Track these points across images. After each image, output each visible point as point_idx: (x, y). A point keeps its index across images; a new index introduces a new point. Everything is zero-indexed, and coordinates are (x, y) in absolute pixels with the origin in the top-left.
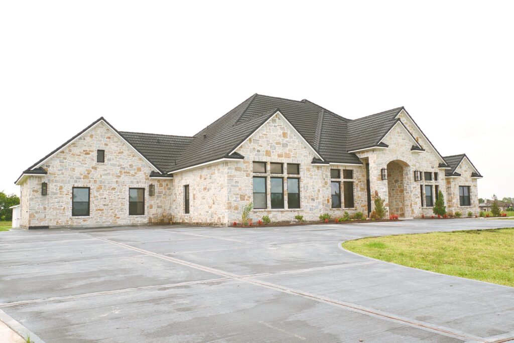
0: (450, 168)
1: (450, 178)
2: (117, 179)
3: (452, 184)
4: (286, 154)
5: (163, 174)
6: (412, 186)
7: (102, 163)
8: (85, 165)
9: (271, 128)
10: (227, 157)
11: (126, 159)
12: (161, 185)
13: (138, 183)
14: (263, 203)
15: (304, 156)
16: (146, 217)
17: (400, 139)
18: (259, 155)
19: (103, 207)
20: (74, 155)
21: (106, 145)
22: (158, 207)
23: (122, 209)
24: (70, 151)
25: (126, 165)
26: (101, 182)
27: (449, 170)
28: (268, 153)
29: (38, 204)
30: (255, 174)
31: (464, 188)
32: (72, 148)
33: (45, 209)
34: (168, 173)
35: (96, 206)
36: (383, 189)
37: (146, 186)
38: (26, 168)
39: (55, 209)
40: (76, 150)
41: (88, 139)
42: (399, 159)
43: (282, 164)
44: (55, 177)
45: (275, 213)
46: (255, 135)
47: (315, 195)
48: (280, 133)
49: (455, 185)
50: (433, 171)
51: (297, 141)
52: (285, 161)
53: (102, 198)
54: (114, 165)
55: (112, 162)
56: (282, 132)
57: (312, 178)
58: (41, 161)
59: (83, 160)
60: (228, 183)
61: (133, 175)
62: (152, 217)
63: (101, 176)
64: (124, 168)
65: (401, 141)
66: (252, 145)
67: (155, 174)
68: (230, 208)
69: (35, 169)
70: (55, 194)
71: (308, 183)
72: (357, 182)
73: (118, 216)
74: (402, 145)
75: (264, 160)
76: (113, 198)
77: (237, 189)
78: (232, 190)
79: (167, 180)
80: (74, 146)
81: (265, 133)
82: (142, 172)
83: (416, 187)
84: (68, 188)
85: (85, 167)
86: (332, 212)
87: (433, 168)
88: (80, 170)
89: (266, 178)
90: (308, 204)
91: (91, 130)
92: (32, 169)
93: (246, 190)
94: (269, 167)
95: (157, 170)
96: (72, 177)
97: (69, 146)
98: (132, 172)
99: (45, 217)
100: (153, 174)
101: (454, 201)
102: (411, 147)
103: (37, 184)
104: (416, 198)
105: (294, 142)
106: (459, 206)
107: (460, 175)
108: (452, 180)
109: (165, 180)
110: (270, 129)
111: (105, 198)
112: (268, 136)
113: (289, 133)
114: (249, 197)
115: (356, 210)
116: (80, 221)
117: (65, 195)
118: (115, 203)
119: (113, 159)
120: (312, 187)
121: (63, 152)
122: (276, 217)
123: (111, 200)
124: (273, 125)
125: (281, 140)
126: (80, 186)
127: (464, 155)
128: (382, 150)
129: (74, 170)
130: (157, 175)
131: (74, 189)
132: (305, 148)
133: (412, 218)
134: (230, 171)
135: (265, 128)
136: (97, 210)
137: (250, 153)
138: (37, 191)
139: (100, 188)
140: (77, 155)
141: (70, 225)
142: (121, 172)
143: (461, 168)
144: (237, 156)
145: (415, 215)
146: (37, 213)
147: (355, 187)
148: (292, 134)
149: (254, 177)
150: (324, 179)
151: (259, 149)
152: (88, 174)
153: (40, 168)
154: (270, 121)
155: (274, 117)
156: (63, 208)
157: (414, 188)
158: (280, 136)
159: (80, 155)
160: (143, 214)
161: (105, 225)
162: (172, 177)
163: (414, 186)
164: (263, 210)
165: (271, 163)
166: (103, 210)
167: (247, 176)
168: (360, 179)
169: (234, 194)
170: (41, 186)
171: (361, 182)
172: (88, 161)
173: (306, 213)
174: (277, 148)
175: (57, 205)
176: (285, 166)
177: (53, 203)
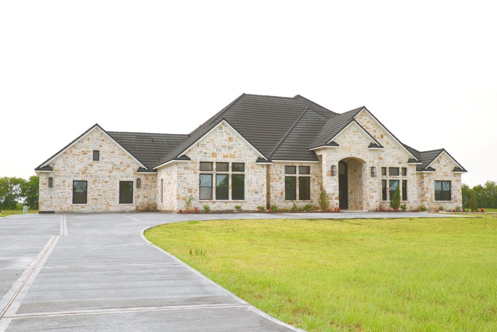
0: (421, 163)
1: (422, 174)
2: (109, 174)
3: (426, 179)
4: (231, 155)
5: (149, 169)
6: (368, 181)
7: (97, 161)
8: (83, 163)
9: (218, 134)
10: (176, 158)
11: (117, 157)
12: (147, 179)
13: (127, 177)
14: (209, 195)
15: (249, 156)
16: (133, 205)
17: (356, 137)
18: (206, 157)
19: (98, 197)
20: (74, 155)
21: (101, 146)
22: (144, 197)
23: (113, 198)
24: (71, 152)
25: (117, 161)
26: (96, 176)
27: (420, 165)
28: (214, 155)
29: (46, 194)
30: (201, 172)
31: (443, 182)
32: (73, 150)
33: (51, 198)
34: (154, 169)
35: (92, 196)
36: (333, 184)
37: (134, 180)
38: (37, 166)
39: (59, 198)
40: (76, 151)
41: (86, 142)
42: (353, 156)
43: (228, 163)
44: (59, 173)
45: (219, 203)
46: (203, 140)
47: (258, 189)
48: (226, 137)
49: (430, 180)
50: (400, 166)
51: (242, 144)
52: (231, 161)
53: (97, 190)
54: (107, 163)
55: (106, 160)
56: (228, 137)
57: (256, 175)
58: (48, 160)
59: (81, 159)
60: (178, 179)
61: (123, 171)
62: (139, 205)
63: (96, 172)
64: (115, 165)
65: (356, 139)
66: (199, 149)
67: (141, 170)
68: (178, 198)
69: (44, 167)
70: (60, 186)
71: (252, 179)
72: (314, 177)
73: (110, 204)
74: (357, 143)
75: (210, 161)
76: (106, 189)
77: (185, 184)
78: (181, 184)
79: (152, 174)
80: (75, 148)
81: (212, 138)
82: (131, 168)
83: (372, 182)
84: (70, 182)
85: (84, 165)
86: (286, 203)
87: (400, 163)
88: (79, 167)
89: (212, 175)
90: (251, 197)
91: (88, 135)
92: (41, 167)
93: (193, 185)
94: (214, 166)
95: (144, 167)
96: (72, 173)
97: (70, 148)
98: (122, 168)
99: (51, 204)
100: (140, 170)
101: (426, 195)
102: (369, 144)
103: (46, 179)
104: (373, 192)
105: (239, 145)
106: (434, 200)
107: (434, 170)
108: (424, 175)
109: (151, 175)
110: (216, 135)
111: (99, 190)
112: (215, 141)
113: (234, 137)
114: (196, 190)
115: (311, 202)
116: (79, 207)
117: (67, 187)
118: (108, 194)
119: (106, 158)
120: (256, 182)
121: (65, 153)
122: (220, 207)
123: (105, 192)
124: (220, 131)
125: (227, 143)
126: (79, 180)
127: (443, 150)
128: (334, 148)
129: (74, 167)
130: (144, 170)
131: (75, 182)
132: (250, 149)
133: (367, 211)
134: (179, 170)
135: (212, 135)
136: (92, 199)
137: (198, 154)
138: (45, 184)
139: (95, 181)
140: (77, 155)
141: (71, 211)
142: (113, 168)
143: (439, 162)
144: (185, 158)
145: (370, 208)
146: (45, 201)
147: (311, 181)
148: (238, 138)
149: (200, 174)
150: (278, 175)
151: (205, 152)
152: (86, 170)
153: (48, 166)
154: (217, 128)
155: (221, 125)
156: (65, 197)
157: (370, 182)
158: (226, 140)
159: (79, 155)
160: (132, 203)
161: (99, 211)
162: (157, 172)
163: (371, 181)
164: (208, 201)
165: (217, 163)
166: (97, 199)
167: (194, 174)
168: (317, 174)
169: (183, 188)
170: (48, 180)
171: (318, 177)
172: (86, 160)
173: (249, 204)
174: (222, 150)
175: (61, 195)
176: (230, 165)
177: (58, 193)
